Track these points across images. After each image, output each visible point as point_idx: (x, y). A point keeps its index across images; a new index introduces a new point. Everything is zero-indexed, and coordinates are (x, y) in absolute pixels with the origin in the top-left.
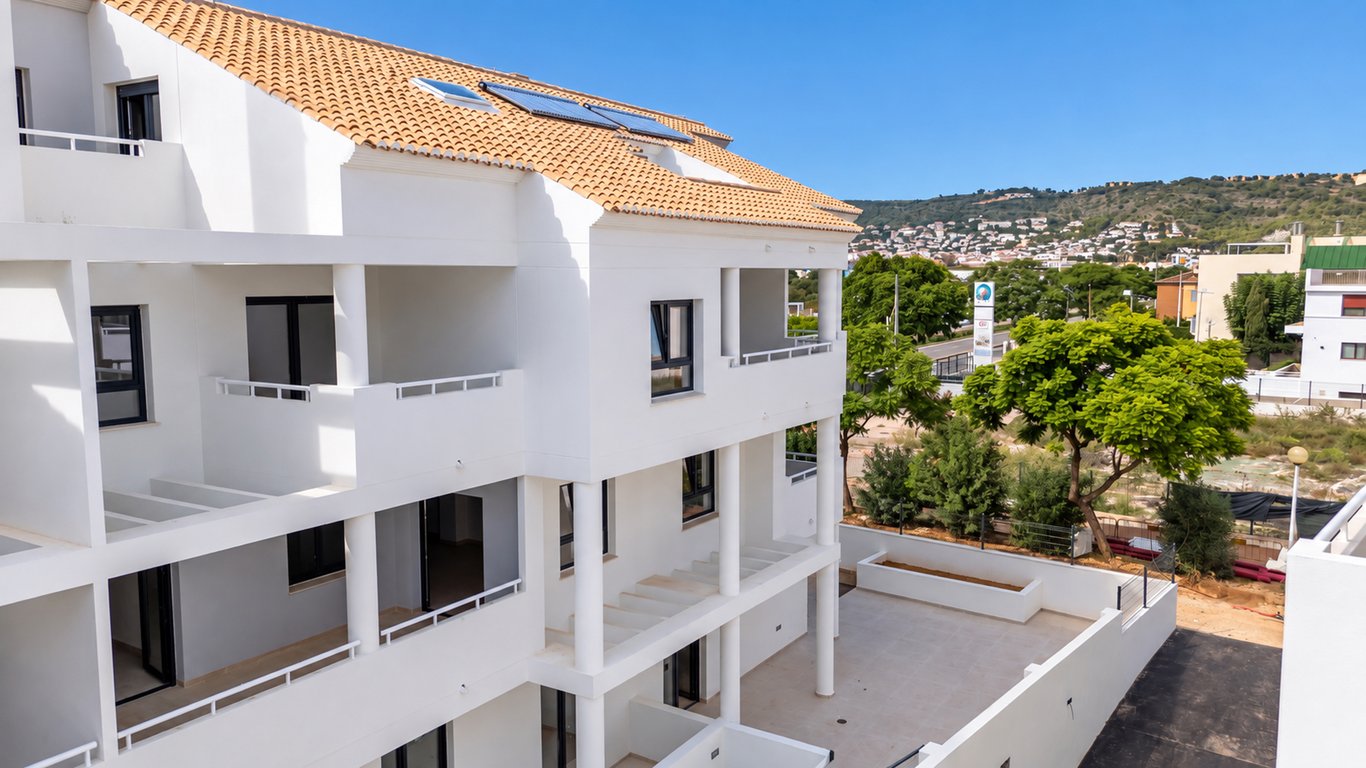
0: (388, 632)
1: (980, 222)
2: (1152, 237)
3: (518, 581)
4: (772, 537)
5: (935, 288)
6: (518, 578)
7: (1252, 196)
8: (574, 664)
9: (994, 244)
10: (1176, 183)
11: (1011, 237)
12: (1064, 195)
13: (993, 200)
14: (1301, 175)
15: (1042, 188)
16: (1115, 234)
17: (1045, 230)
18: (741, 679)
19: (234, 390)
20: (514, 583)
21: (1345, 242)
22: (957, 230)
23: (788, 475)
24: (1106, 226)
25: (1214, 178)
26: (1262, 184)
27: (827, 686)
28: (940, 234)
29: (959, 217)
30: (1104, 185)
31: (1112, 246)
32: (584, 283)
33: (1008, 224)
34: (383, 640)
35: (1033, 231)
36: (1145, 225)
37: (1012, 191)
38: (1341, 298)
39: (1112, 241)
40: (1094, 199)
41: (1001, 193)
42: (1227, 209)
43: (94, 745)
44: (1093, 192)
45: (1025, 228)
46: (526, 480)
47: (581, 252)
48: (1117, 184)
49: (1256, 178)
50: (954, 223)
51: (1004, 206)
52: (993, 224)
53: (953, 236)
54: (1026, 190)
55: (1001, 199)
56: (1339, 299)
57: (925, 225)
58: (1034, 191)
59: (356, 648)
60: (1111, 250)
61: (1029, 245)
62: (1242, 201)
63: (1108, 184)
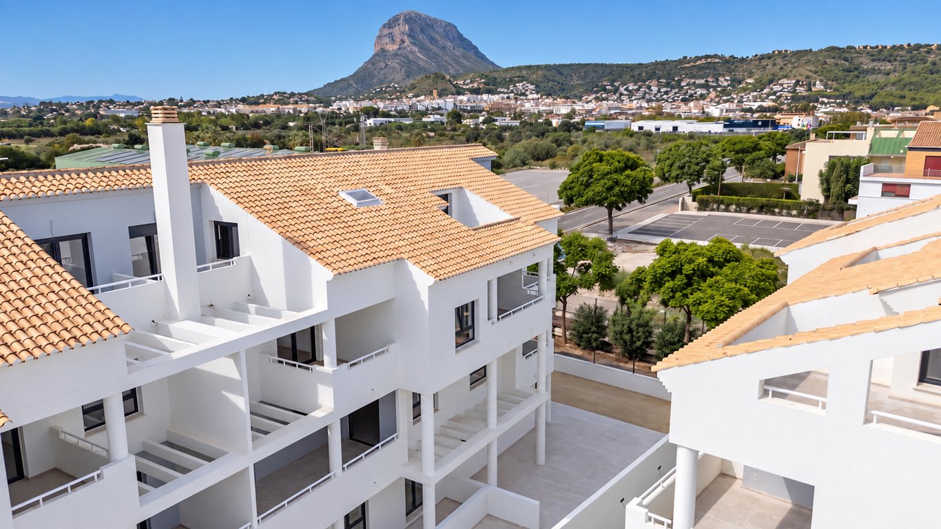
0: (345, 466)
1: (682, 80)
2: (801, 90)
3: (396, 434)
4: (515, 387)
5: (633, 173)
6: (396, 432)
7: (873, 60)
8: (421, 470)
9: (691, 96)
10: (821, 51)
11: (704, 92)
12: (742, 60)
13: (692, 64)
14: (909, 45)
15: (727, 55)
16: (777, 88)
17: (729, 86)
18: (498, 457)
19: (274, 361)
20: (395, 435)
21: (899, 135)
22: (667, 85)
23: (524, 355)
24: (771, 82)
25: (848, 47)
26: (881, 51)
27: (542, 459)
28: (655, 89)
29: (669, 76)
30: (771, 52)
31: (774, 97)
32: (426, 310)
33: (702, 81)
34: (343, 469)
35: (719, 86)
36: (797, 83)
37: (707, 57)
38: (881, 185)
39: (775, 93)
40: (764, 62)
41: (698, 58)
42: (856, 69)
43: (249, 524)
44: (762, 58)
45: (715, 84)
46: (399, 391)
47: (425, 296)
48: (780, 52)
49: (877, 47)
50: (665, 81)
51: (700, 68)
52: (692, 81)
53: (663, 90)
54: (716, 56)
55: (699, 62)
56: (880, 186)
57: (644, 81)
58: (722, 57)
59: (334, 474)
60: (774, 101)
61: (716, 97)
62: (867, 64)
63: (774, 52)
